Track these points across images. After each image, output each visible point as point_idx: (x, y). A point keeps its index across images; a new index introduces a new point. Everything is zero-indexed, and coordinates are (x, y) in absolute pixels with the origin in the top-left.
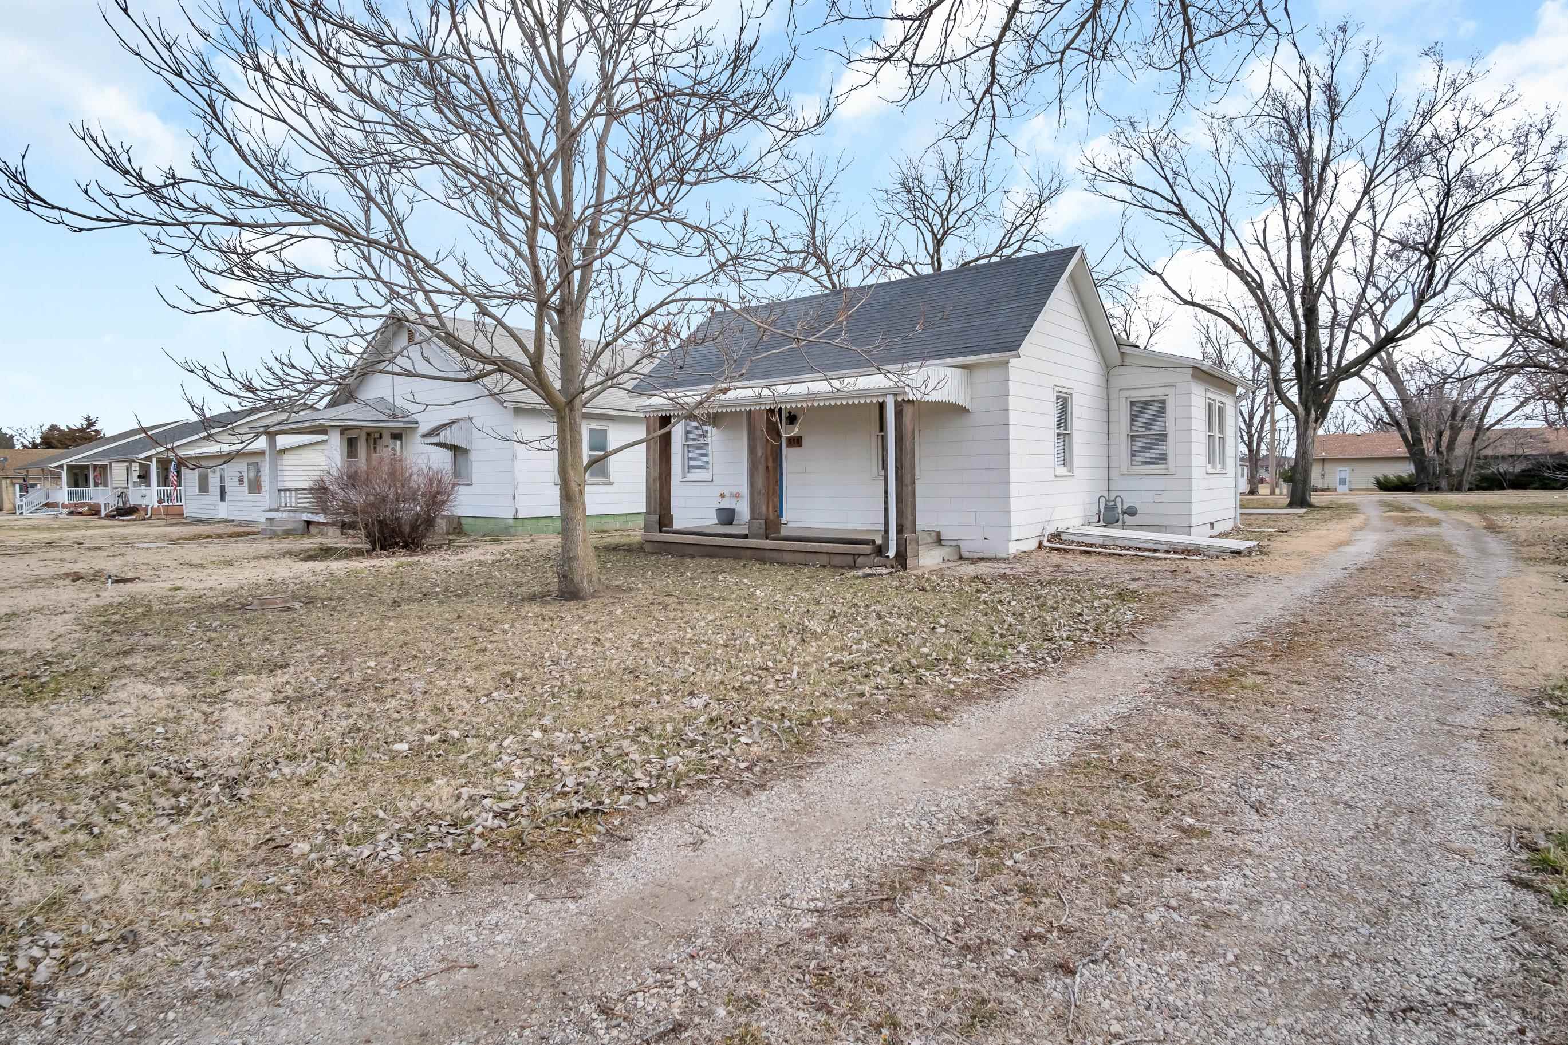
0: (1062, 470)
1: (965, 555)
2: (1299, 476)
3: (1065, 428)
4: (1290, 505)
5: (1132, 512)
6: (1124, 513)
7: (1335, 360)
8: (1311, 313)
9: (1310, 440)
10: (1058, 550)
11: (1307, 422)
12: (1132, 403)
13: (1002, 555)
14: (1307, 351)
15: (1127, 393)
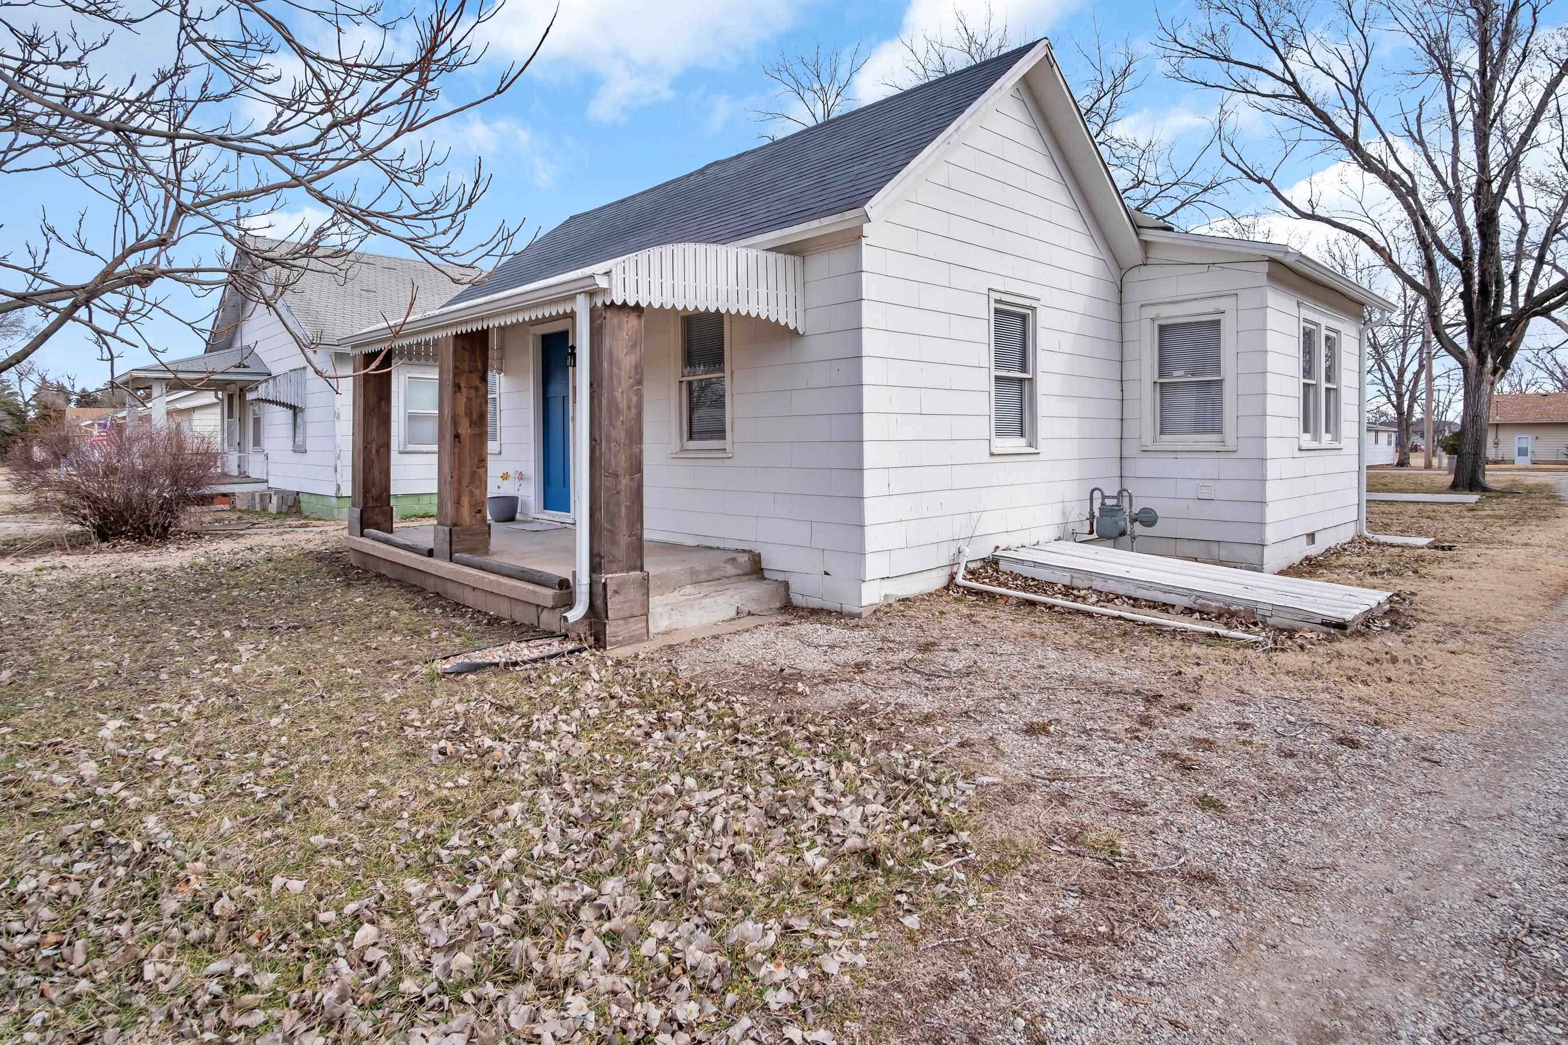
0: (1017, 444)
1: (797, 600)
2: (1467, 448)
3: (1023, 369)
4: (1455, 487)
5: (1148, 518)
6: (1133, 520)
7: (1522, 291)
8: (1488, 223)
9: (1485, 399)
10: (979, 593)
11: (1480, 373)
12: (1162, 328)
13: (849, 607)
14: (1482, 275)
15: (1152, 312)
